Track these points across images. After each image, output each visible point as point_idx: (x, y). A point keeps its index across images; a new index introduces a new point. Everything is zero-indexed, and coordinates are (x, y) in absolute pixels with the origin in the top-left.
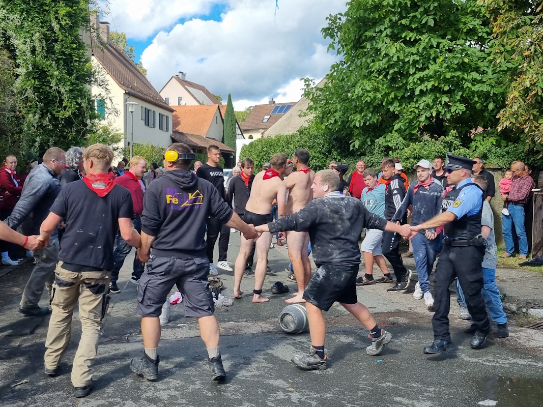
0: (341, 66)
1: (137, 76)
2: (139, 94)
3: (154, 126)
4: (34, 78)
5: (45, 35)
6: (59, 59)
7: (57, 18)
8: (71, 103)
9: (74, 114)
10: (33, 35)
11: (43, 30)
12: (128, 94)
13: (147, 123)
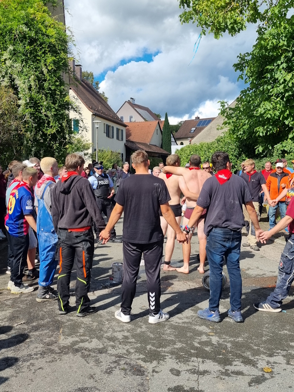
0: (248, 92)
1: (100, 102)
2: (102, 115)
3: (113, 137)
4: (30, 107)
5: (37, 76)
6: (47, 93)
7: (45, 65)
8: (55, 123)
9: (57, 131)
10: (30, 77)
11: (36, 74)
12: (95, 115)
13: (108, 135)
